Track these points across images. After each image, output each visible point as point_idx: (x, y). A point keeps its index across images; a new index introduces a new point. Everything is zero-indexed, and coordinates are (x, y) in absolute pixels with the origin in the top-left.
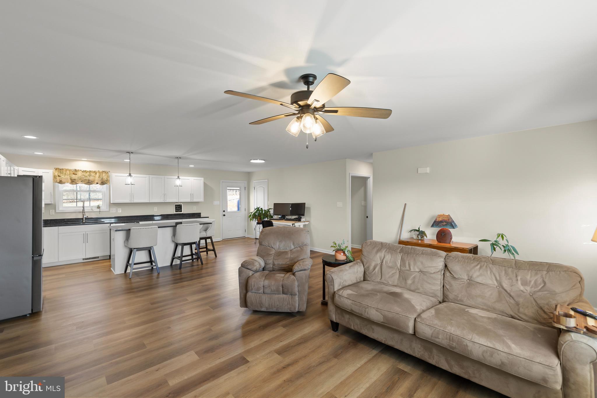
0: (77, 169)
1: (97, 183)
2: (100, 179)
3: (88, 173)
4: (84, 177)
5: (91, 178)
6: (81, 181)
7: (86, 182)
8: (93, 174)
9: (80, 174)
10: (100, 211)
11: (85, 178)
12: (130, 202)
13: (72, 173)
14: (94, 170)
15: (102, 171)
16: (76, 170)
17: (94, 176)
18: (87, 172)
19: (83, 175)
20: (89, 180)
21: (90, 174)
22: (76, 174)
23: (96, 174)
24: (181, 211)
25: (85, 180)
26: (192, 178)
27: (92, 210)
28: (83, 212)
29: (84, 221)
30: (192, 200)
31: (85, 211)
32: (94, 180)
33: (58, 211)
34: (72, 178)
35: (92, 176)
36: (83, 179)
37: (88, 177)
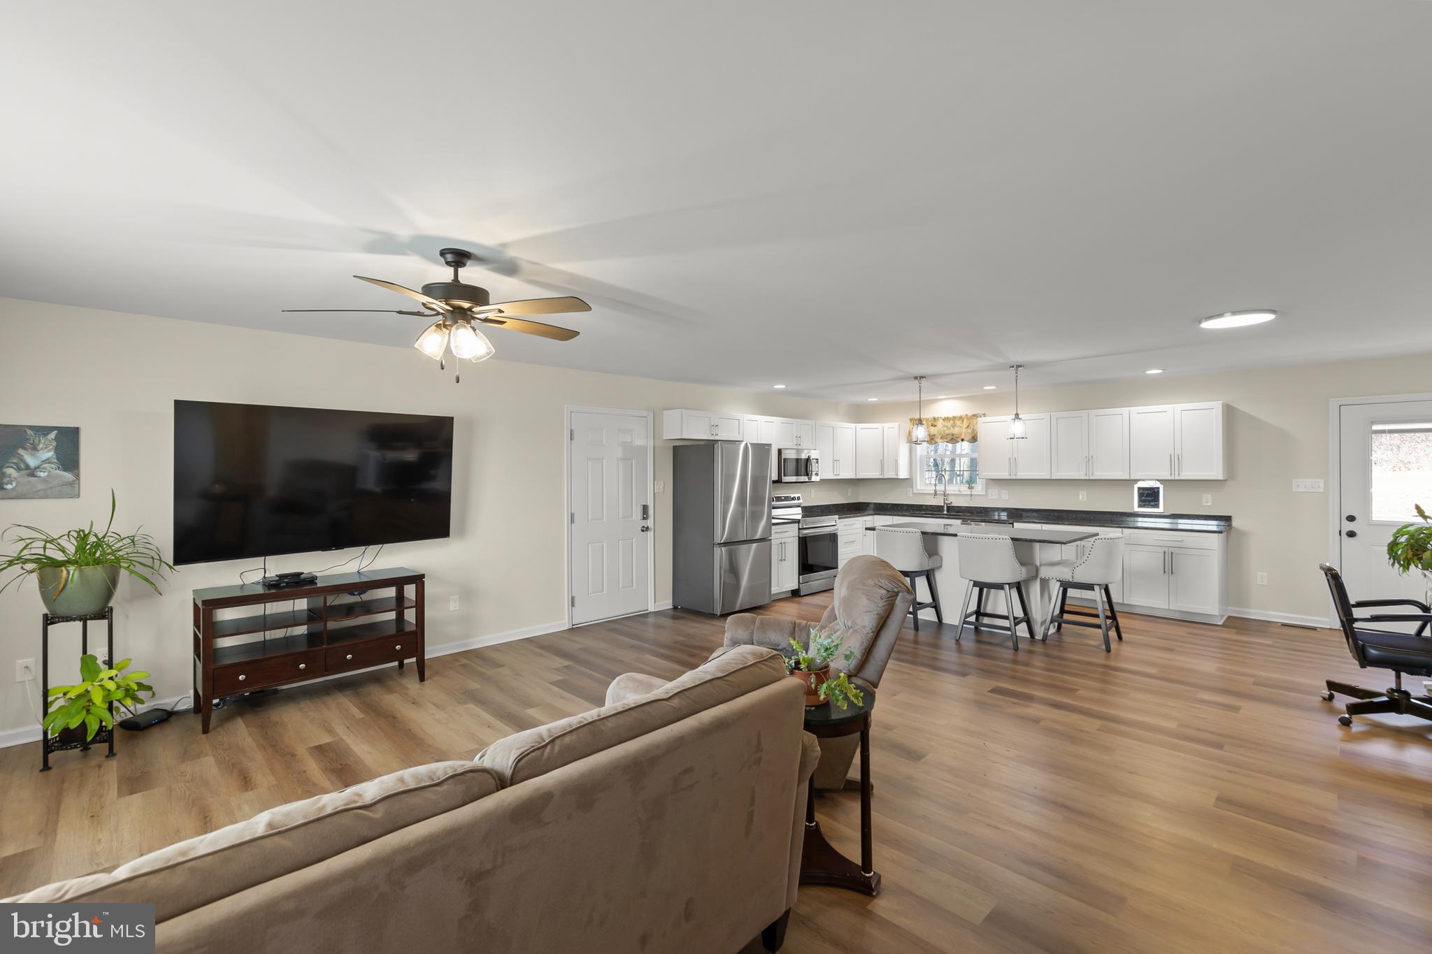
0: (936, 416)
1: (963, 440)
2: (970, 431)
3: (952, 422)
4: (945, 429)
5: (956, 431)
6: (941, 438)
7: (949, 438)
8: (958, 423)
9: (940, 424)
10: (971, 495)
11: (947, 432)
12: (1009, 478)
13: (930, 423)
14: (959, 415)
15: (971, 414)
16: (934, 418)
17: (961, 427)
18: (949, 421)
19: (944, 426)
20: (953, 435)
21: (954, 423)
22: (935, 426)
23: (963, 421)
24: (1157, 506)
25: (948, 434)
26: (1179, 407)
27: (960, 491)
28: (945, 495)
29: (945, 512)
30: (1176, 473)
31: (947, 492)
32: (961, 434)
33: (915, 492)
34: (932, 434)
35: (958, 427)
36: (944, 435)
37: (951, 428)
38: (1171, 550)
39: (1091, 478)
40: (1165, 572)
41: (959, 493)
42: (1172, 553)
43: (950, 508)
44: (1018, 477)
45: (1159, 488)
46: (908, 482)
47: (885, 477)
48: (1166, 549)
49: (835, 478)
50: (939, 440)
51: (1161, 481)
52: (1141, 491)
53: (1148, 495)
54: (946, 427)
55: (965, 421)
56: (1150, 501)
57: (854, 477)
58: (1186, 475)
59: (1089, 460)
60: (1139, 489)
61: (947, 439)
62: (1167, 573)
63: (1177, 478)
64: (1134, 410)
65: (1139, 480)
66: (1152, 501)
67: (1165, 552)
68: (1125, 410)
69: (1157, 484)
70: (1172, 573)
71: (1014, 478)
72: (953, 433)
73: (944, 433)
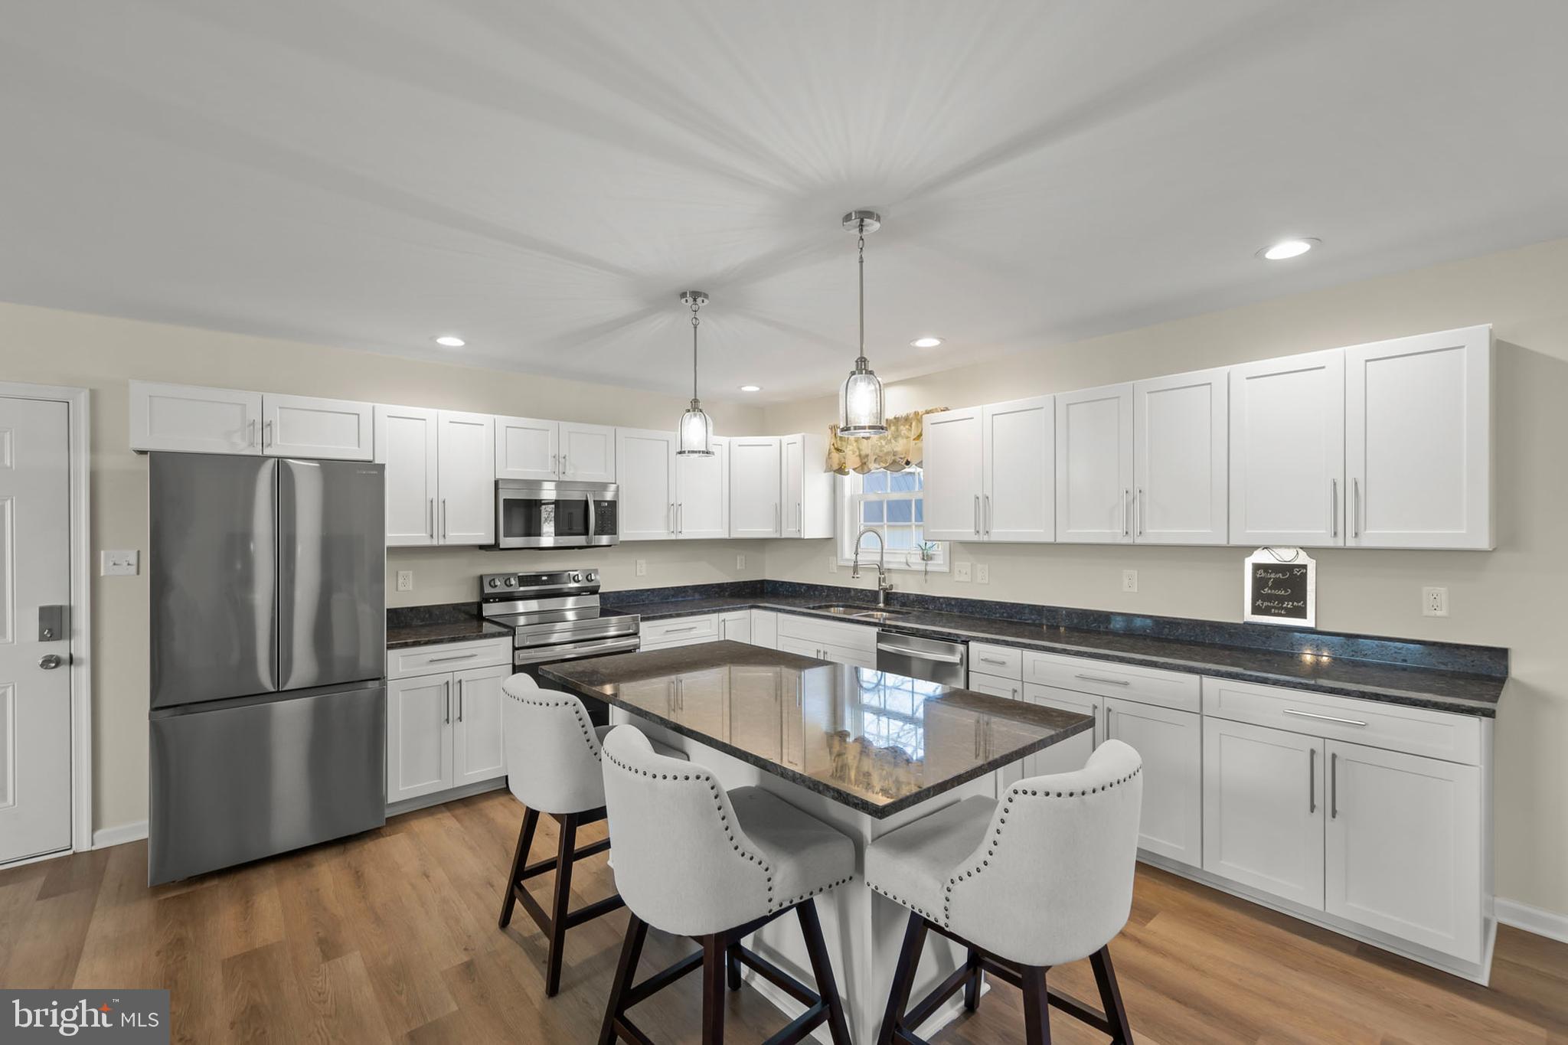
1: (910, 463)
3: (893, 428)
4: (883, 443)
5: (900, 445)
7: (890, 459)
8: (903, 429)
10: (926, 572)
11: (887, 449)
12: (977, 539)
14: (907, 414)
15: (924, 411)
17: (906, 437)
19: (882, 437)
20: (895, 454)
21: (897, 430)
23: (911, 426)
24: (1301, 613)
25: (888, 453)
26: (1358, 352)
27: (907, 564)
28: (881, 569)
29: (881, 605)
30: (1350, 532)
31: (886, 566)
32: (907, 452)
33: (839, 562)
34: (863, 453)
35: (903, 438)
36: (881, 454)
37: (893, 441)
38: (1332, 747)
39: (1139, 541)
40: (1313, 808)
41: (907, 568)
42: (1334, 756)
43: (889, 597)
44: (994, 538)
45: (1305, 567)
46: (827, 545)
47: (783, 536)
48: (1317, 744)
49: (673, 537)
50: (872, 466)
51: (1310, 550)
52: (1261, 573)
53: (1278, 584)
55: (914, 424)
56: (1281, 599)
57: (726, 536)
58: (1375, 536)
59: (1133, 498)
60: (1257, 567)
62: (1318, 812)
63: (1351, 543)
64: (1240, 370)
65: (1256, 548)
66: (1289, 598)
67: (1313, 752)
68: (1217, 374)
69: (1302, 558)
70: (1334, 814)
72: (895, 450)
73: (881, 451)
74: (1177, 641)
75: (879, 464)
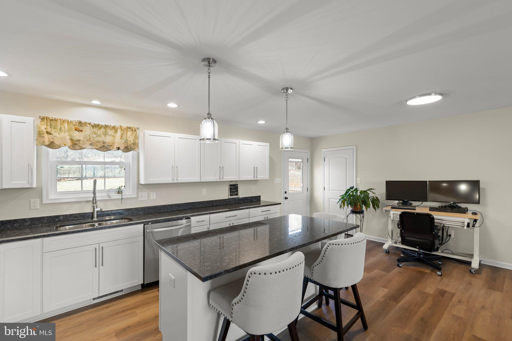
0: (83, 121)
1: (119, 149)
2: (123, 141)
3: (103, 130)
4: (95, 136)
5: (108, 139)
6: (91, 144)
7: (99, 145)
8: (111, 132)
9: (87, 131)
11: (97, 139)
13: (74, 127)
14: (112, 125)
15: (126, 127)
16: (80, 123)
17: (113, 136)
18: (100, 128)
19: (93, 133)
20: (104, 143)
21: (106, 131)
22: (81, 131)
23: (116, 131)
24: (237, 194)
25: (98, 142)
27: (109, 196)
29: (95, 219)
30: (256, 177)
32: (113, 143)
33: (45, 202)
34: (76, 138)
35: (110, 136)
36: (94, 141)
37: (103, 136)
38: (267, 216)
43: (102, 214)
44: (179, 181)
45: (237, 185)
50: (85, 146)
52: (231, 187)
53: (234, 189)
54: (95, 133)
55: (119, 132)
56: (234, 192)
59: (221, 169)
60: (230, 185)
61: (97, 146)
64: (241, 142)
67: (265, 218)
68: (237, 141)
71: (176, 182)
72: (104, 141)
73: (94, 140)
74: (217, 206)
75: (93, 147)
